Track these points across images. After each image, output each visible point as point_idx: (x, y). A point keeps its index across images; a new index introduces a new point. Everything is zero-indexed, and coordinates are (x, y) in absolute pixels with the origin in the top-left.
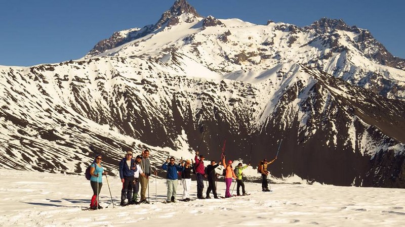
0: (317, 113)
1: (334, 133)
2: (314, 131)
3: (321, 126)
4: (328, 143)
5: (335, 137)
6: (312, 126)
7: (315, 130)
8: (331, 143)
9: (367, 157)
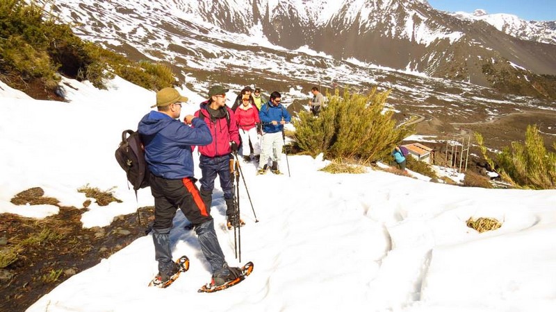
0: (379, 8)
1: (392, 25)
2: (375, 24)
3: (381, 19)
4: (386, 32)
5: (393, 28)
6: (373, 19)
7: (376, 22)
8: (390, 33)
9: (423, 46)
